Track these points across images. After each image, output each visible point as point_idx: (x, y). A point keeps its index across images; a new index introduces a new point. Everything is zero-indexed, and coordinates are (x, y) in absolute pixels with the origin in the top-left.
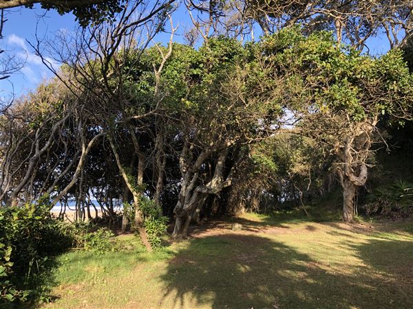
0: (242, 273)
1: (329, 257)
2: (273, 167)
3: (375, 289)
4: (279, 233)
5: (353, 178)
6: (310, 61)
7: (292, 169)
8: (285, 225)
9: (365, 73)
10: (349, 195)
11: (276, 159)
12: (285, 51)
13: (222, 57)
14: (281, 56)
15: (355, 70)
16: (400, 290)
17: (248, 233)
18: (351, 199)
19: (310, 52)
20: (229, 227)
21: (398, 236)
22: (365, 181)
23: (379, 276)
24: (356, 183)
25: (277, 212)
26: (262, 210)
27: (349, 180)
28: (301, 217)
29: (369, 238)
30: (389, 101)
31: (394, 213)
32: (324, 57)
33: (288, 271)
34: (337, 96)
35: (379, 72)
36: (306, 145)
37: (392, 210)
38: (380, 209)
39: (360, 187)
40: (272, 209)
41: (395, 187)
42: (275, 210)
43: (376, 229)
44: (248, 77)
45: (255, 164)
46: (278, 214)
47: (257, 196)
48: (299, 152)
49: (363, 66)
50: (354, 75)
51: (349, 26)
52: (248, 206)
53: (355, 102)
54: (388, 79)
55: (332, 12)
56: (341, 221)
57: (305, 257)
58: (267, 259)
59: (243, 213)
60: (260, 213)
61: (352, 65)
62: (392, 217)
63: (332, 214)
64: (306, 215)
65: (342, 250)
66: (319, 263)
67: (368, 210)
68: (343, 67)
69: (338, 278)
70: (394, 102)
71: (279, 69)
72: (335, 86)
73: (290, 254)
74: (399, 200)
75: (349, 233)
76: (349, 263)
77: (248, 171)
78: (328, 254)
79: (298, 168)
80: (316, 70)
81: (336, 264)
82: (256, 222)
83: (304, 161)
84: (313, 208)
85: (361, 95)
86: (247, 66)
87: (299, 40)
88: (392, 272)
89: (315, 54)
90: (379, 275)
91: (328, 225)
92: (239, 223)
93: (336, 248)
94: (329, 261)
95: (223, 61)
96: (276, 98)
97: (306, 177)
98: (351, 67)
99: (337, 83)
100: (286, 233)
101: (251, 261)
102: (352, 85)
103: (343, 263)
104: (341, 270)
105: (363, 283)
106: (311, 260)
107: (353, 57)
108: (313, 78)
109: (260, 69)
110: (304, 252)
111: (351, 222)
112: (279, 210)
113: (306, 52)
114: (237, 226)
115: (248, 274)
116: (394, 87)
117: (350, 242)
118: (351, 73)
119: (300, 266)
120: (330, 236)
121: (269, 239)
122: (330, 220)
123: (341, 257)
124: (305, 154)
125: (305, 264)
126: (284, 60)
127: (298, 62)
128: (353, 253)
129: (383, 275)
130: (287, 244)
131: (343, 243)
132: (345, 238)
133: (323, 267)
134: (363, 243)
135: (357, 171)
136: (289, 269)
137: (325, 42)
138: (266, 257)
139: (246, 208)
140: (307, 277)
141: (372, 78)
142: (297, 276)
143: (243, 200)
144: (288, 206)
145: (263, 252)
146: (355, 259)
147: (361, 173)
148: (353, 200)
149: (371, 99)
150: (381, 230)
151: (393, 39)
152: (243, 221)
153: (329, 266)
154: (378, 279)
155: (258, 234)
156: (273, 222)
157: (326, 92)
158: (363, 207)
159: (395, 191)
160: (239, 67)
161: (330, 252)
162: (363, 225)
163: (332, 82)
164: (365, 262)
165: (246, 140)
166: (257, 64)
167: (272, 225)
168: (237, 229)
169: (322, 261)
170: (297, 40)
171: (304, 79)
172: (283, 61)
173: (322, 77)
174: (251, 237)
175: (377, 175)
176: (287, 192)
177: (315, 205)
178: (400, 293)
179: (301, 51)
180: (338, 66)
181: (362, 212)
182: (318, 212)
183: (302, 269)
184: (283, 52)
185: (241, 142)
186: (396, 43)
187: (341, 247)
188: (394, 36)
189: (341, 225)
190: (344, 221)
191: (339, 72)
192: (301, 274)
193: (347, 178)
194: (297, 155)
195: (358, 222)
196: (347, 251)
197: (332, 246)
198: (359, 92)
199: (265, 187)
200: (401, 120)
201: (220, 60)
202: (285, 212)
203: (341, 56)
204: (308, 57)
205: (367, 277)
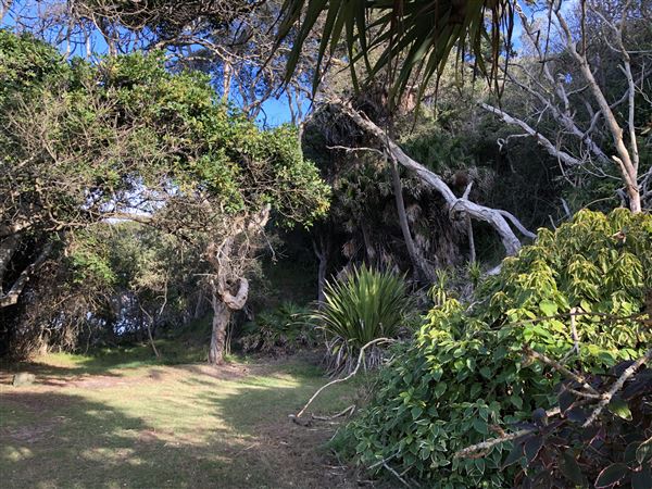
0: (13, 463)
1: (176, 419)
2: (106, 275)
3: (230, 460)
4: (102, 386)
5: (228, 297)
6: (173, 113)
7: (139, 280)
8: (117, 371)
9: (249, 147)
10: (221, 323)
11: (114, 263)
12: (135, 86)
13: (25, 70)
14: (126, 93)
15: (237, 139)
16: (263, 459)
17: (42, 389)
18: (222, 329)
19: (174, 99)
20: (7, 380)
21: (278, 381)
22: (244, 302)
23: (241, 441)
24: (232, 306)
25: (109, 351)
26: (81, 347)
27: (222, 301)
28: (146, 357)
29: (241, 386)
30: (277, 192)
31: (278, 350)
32: (196, 112)
33: (102, 450)
34: (207, 173)
35: (266, 150)
36: (164, 244)
37: (276, 344)
38: (261, 343)
39: (236, 311)
40: (100, 346)
41: (283, 312)
42: (106, 347)
43: (251, 373)
44: (66, 116)
45: (75, 269)
46: (109, 354)
47: (75, 323)
48: (152, 253)
49: (247, 137)
50: (234, 146)
51: (243, 76)
52: (55, 341)
53: (230, 187)
54: (278, 161)
55: (220, 50)
56: (204, 362)
57: (137, 424)
58: (69, 433)
59: (44, 355)
60: (77, 353)
61: (233, 131)
62: (274, 354)
63: (196, 352)
64: (154, 354)
65: (199, 406)
66: (160, 431)
67: (246, 346)
68: (221, 132)
69: (182, 451)
70: (282, 195)
71: (123, 114)
72: (206, 158)
73: (113, 420)
74: (286, 330)
75: (214, 380)
76: (203, 427)
77: (60, 279)
78: (175, 415)
79: (148, 279)
80: (182, 128)
81: (183, 429)
82: (65, 369)
83: (160, 267)
84: (169, 343)
85: (242, 178)
86: (67, 96)
87: (160, 75)
88: (258, 434)
89: (182, 103)
90: (240, 439)
91: (185, 368)
92: (31, 372)
93: (191, 405)
94: (174, 425)
95: (25, 78)
96: (111, 160)
97: (161, 293)
98: (232, 134)
99: (210, 153)
100: (115, 385)
101: (37, 439)
102: (231, 161)
103: (194, 427)
104: (189, 437)
105: (216, 453)
106: (146, 428)
107: (236, 121)
108: (174, 139)
109: (91, 107)
110: (138, 414)
111: (220, 364)
112: (111, 347)
113: (167, 96)
114: (25, 377)
115: (25, 463)
116: (284, 173)
117: (212, 393)
118: (231, 144)
119: (125, 439)
120: (185, 387)
121: (81, 398)
122: (191, 362)
123: (194, 418)
124: (161, 258)
125: (134, 434)
126: (132, 101)
127: (155, 109)
128: (213, 410)
129: (246, 439)
130: (112, 404)
131: (202, 397)
132: (207, 388)
133: (162, 437)
134: (230, 395)
135: (234, 288)
136: (104, 446)
137: (198, 89)
138: (67, 429)
139: (50, 344)
140: (132, 456)
141: (258, 155)
142: (117, 457)
143: (45, 331)
144: (129, 340)
145: (65, 421)
146: (214, 419)
147: (240, 291)
148: (226, 330)
149: (255, 186)
150: (257, 374)
151: (295, 110)
152: (39, 370)
153: (171, 434)
154: (238, 446)
155: (62, 390)
156: (97, 368)
157: (193, 163)
158: (240, 342)
159: (281, 317)
160: (49, 94)
161: (180, 411)
162: (236, 366)
163: (204, 151)
164: (227, 422)
165: (52, 224)
166: (84, 98)
167: (93, 373)
168: (24, 383)
169: (163, 426)
170: (157, 75)
171: (160, 139)
172: (129, 102)
173: (188, 140)
174: (49, 396)
175: (264, 295)
176: (130, 318)
177: (172, 338)
178: (262, 463)
179: (161, 93)
180: (214, 129)
181: (236, 349)
182: (175, 349)
183: (127, 443)
184: (130, 88)
185: (42, 227)
186: (300, 117)
187: (198, 403)
188: (299, 106)
189: (205, 368)
190: (211, 362)
191: (215, 138)
192: (123, 452)
193: (220, 297)
194: (148, 257)
195: (229, 363)
196: (205, 409)
197: (185, 402)
198: (240, 172)
199: (91, 308)
200: (290, 219)
201: (20, 75)
202: (122, 351)
203: (220, 115)
204: (170, 106)
205: (224, 445)
